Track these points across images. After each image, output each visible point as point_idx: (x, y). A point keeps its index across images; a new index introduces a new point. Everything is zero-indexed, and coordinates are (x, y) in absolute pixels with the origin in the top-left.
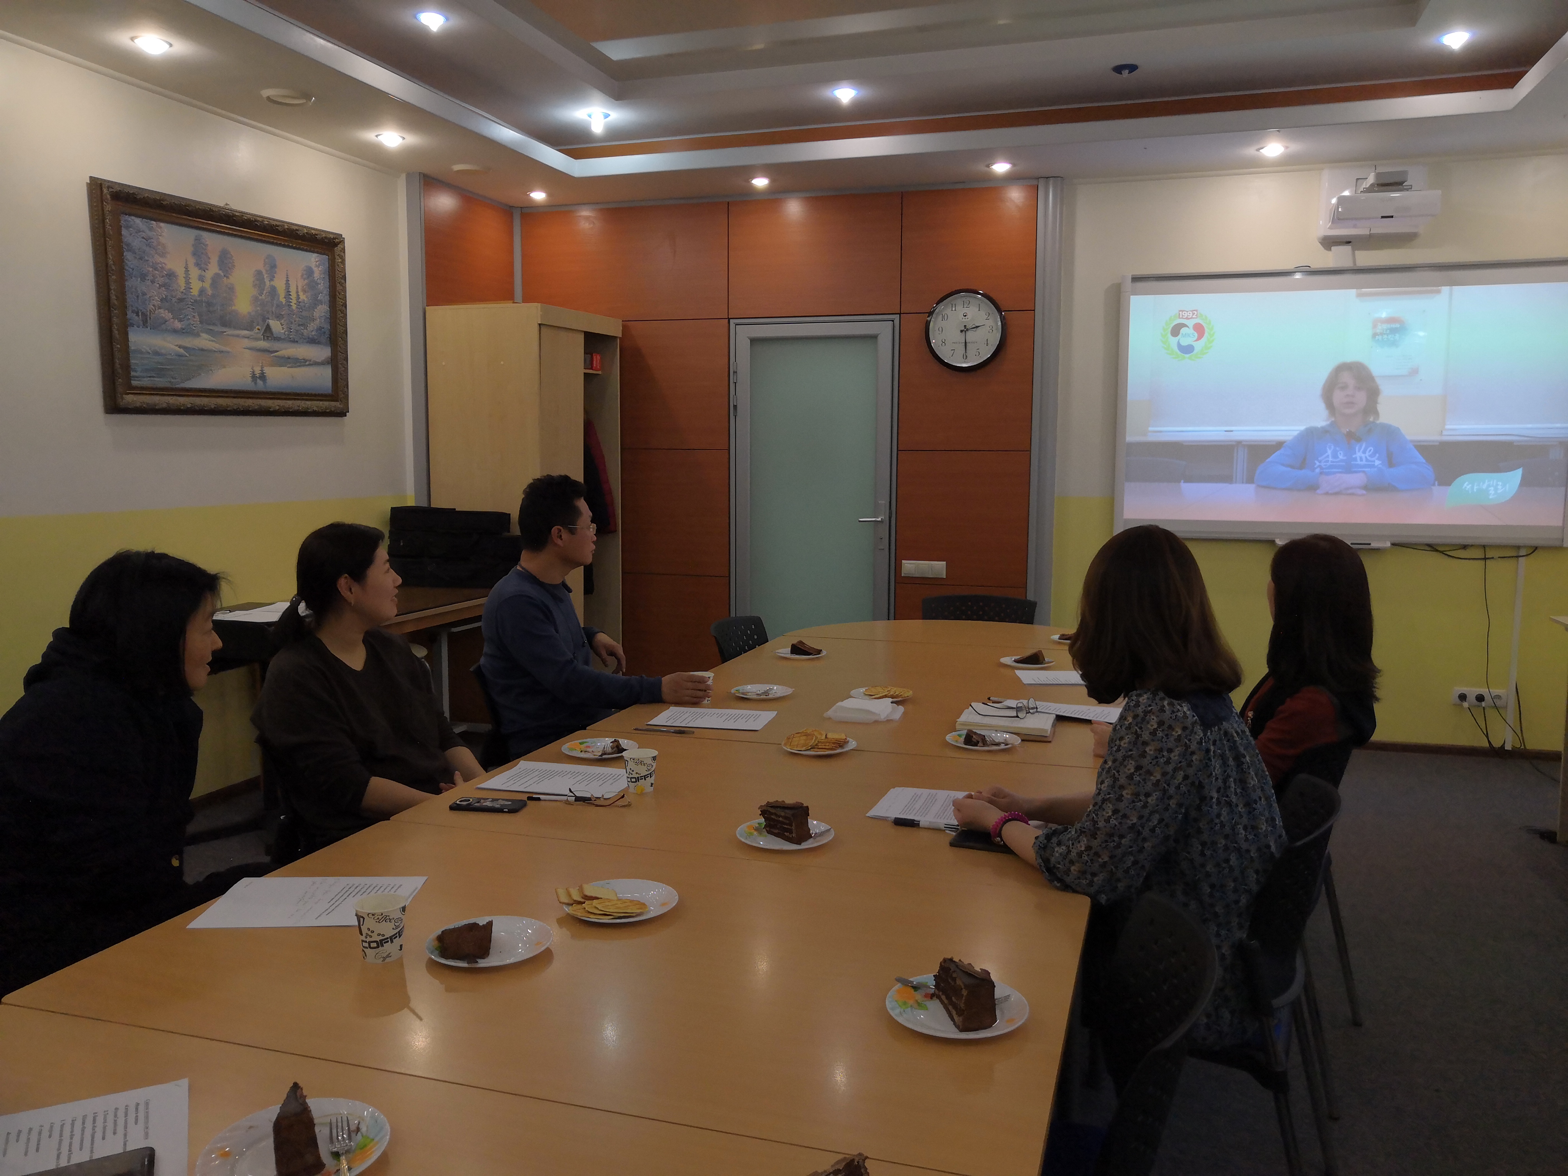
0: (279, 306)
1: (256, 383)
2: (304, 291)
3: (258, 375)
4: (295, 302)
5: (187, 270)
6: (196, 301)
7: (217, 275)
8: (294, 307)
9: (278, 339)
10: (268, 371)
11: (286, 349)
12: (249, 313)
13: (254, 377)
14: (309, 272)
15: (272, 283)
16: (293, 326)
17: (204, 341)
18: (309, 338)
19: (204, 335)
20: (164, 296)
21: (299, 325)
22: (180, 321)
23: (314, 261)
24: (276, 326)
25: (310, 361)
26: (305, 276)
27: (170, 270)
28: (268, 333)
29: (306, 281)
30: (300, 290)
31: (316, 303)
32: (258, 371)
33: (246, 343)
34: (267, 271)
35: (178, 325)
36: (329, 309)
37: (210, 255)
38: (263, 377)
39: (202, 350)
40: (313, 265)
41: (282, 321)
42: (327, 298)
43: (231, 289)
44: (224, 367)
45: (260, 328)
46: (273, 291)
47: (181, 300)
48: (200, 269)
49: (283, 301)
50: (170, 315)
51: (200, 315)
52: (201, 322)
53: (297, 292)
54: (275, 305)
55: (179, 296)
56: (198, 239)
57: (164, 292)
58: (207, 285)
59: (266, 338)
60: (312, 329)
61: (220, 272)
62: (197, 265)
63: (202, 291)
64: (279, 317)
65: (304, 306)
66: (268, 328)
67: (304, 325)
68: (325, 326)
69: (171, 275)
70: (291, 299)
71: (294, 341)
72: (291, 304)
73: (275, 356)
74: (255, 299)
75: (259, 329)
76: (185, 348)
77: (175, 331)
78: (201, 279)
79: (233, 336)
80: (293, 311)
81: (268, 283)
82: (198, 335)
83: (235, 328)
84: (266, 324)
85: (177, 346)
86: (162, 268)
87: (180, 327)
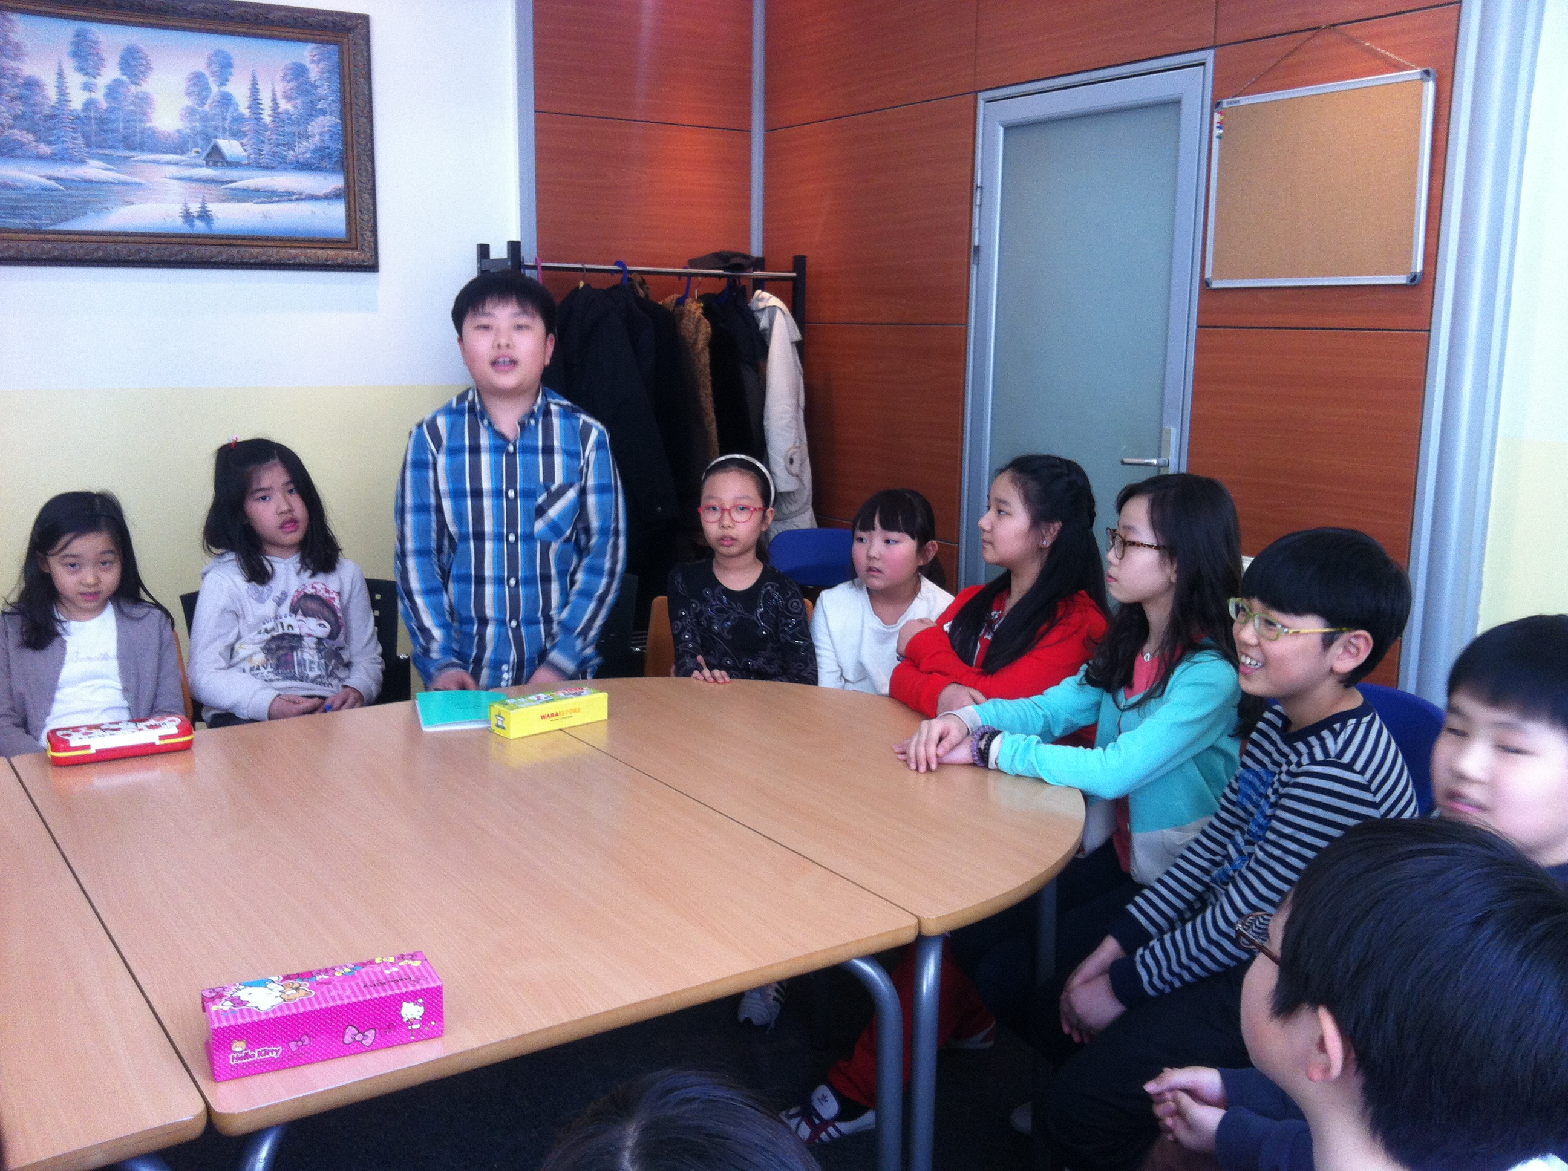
0: (239, 119)
1: (191, 224)
2: (288, 98)
3: (196, 214)
4: (270, 113)
5: (61, 75)
6: (78, 118)
7: (118, 83)
8: (267, 119)
9: (235, 165)
10: (213, 208)
11: (249, 178)
12: (179, 131)
13: (187, 216)
14: (299, 72)
15: (225, 89)
16: (266, 148)
17: (94, 170)
18: (298, 162)
19: (93, 163)
20: (20, 112)
21: (278, 145)
22: (50, 143)
23: (306, 54)
24: (231, 147)
25: (301, 194)
26: (289, 78)
27: (29, 77)
28: (215, 157)
29: (292, 85)
30: (279, 95)
31: (312, 111)
32: (195, 208)
33: (173, 170)
34: (213, 73)
35: (45, 149)
36: (340, 121)
37: (104, 55)
38: (205, 216)
39: (90, 181)
40: (307, 62)
41: (244, 141)
42: (336, 107)
43: (145, 100)
44: (132, 203)
45: (199, 150)
46: (226, 100)
47: (52, 117)
48: (87, 74)
49: (247, 113)
50: (31, 137)
51: (86, 137)
52: (88, 145)
53: (274, 100)
54: (229, 119)
55: (47, 111)
56: (78, 34)
57: (19, 107)
58: (99, 95)
59: (211, 163)
60: (304, 149)
61: (124, 78)
62: (81, 69)
63: (89, 105)
64: (236, 135)
65: (289, 119)
66: (216, 150)
67: (290, 146)
68: (332, 146)
69: (32, 84)
70: (262, 109)
71: (267, 168)
72: (262, 116)
73: (231, 189)
74: (190, 112)
75: (198, 152)
76: (57, 180)
77: (40, 158)
78: (88, 87)
79: (145, 162)
80: (265, 126)
81: (214, 89)
82: (82, 162)
83: (151, 151)
84: (211, 145)
85: (43, 177)
86: (16, 76)
87: (49, 152)
